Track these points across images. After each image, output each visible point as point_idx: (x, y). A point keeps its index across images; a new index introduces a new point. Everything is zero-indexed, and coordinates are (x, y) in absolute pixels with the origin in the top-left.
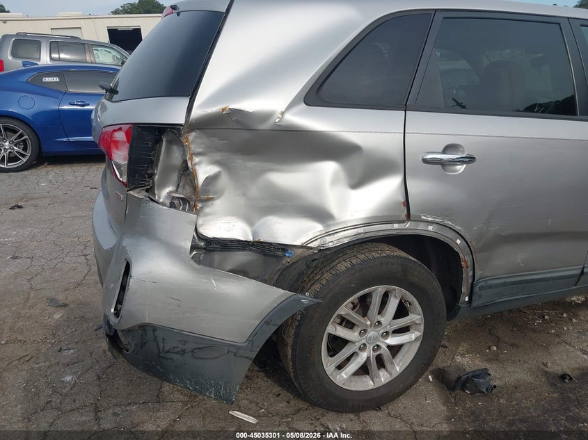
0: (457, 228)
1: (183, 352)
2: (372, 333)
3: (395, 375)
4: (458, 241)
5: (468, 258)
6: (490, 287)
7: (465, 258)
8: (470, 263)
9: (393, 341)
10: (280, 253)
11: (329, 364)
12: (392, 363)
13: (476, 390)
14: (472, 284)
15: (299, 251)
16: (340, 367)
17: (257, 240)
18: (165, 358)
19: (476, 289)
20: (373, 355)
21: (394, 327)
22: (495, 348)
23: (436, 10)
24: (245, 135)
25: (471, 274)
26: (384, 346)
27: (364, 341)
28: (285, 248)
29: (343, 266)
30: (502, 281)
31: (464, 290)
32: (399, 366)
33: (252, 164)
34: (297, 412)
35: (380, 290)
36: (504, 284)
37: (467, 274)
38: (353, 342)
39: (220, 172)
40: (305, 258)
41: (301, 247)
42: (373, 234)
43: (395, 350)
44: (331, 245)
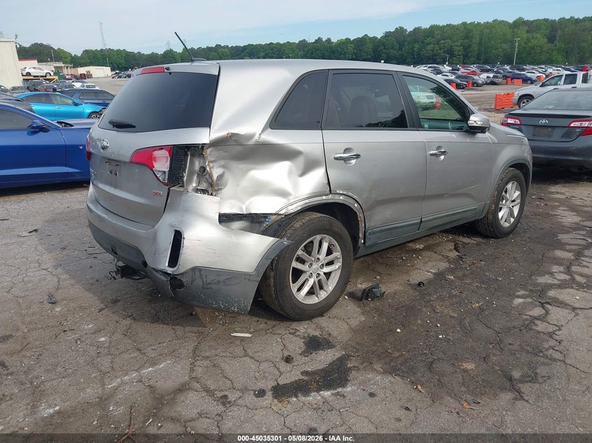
0: (355, 197)
1: (219, 282)
2: (315, 266)
3: (329, 293)
4: (356, 205)
5: (361, 215)
6: (374, 233)
7: (360, 215)
8: (362, 219)
9: (326, 270)
10: (263, 220)
11: (294, 288)
12: (327, 284)
13: (375, 297)
14: (365, 232)
15: (274, 217)
16: (299, 289)
17: (248, 212)
18: (207, 288)
19: (367, 234)
20: (317, 280)
21: (326, 261)
22: (379, 277)
23: (329, 70)
24: (239, 148)
25: (363, 225)
26: (322, 274)
27: (311, 271)
28: (265, 216)
29: (298, 225)
30: (380, 229)
31: (361, 235)
32: (331, 286)
33: (242, 166)
34: (274, 326)
35: (318, 237)
36: (382, 231)
37: (362, 225)
38: (305, 272)
39: (224, 172)
40: (277, 221)
41: (275, 214)
42: (313, 203)
43: (328, 275)
44: (292, 211)
